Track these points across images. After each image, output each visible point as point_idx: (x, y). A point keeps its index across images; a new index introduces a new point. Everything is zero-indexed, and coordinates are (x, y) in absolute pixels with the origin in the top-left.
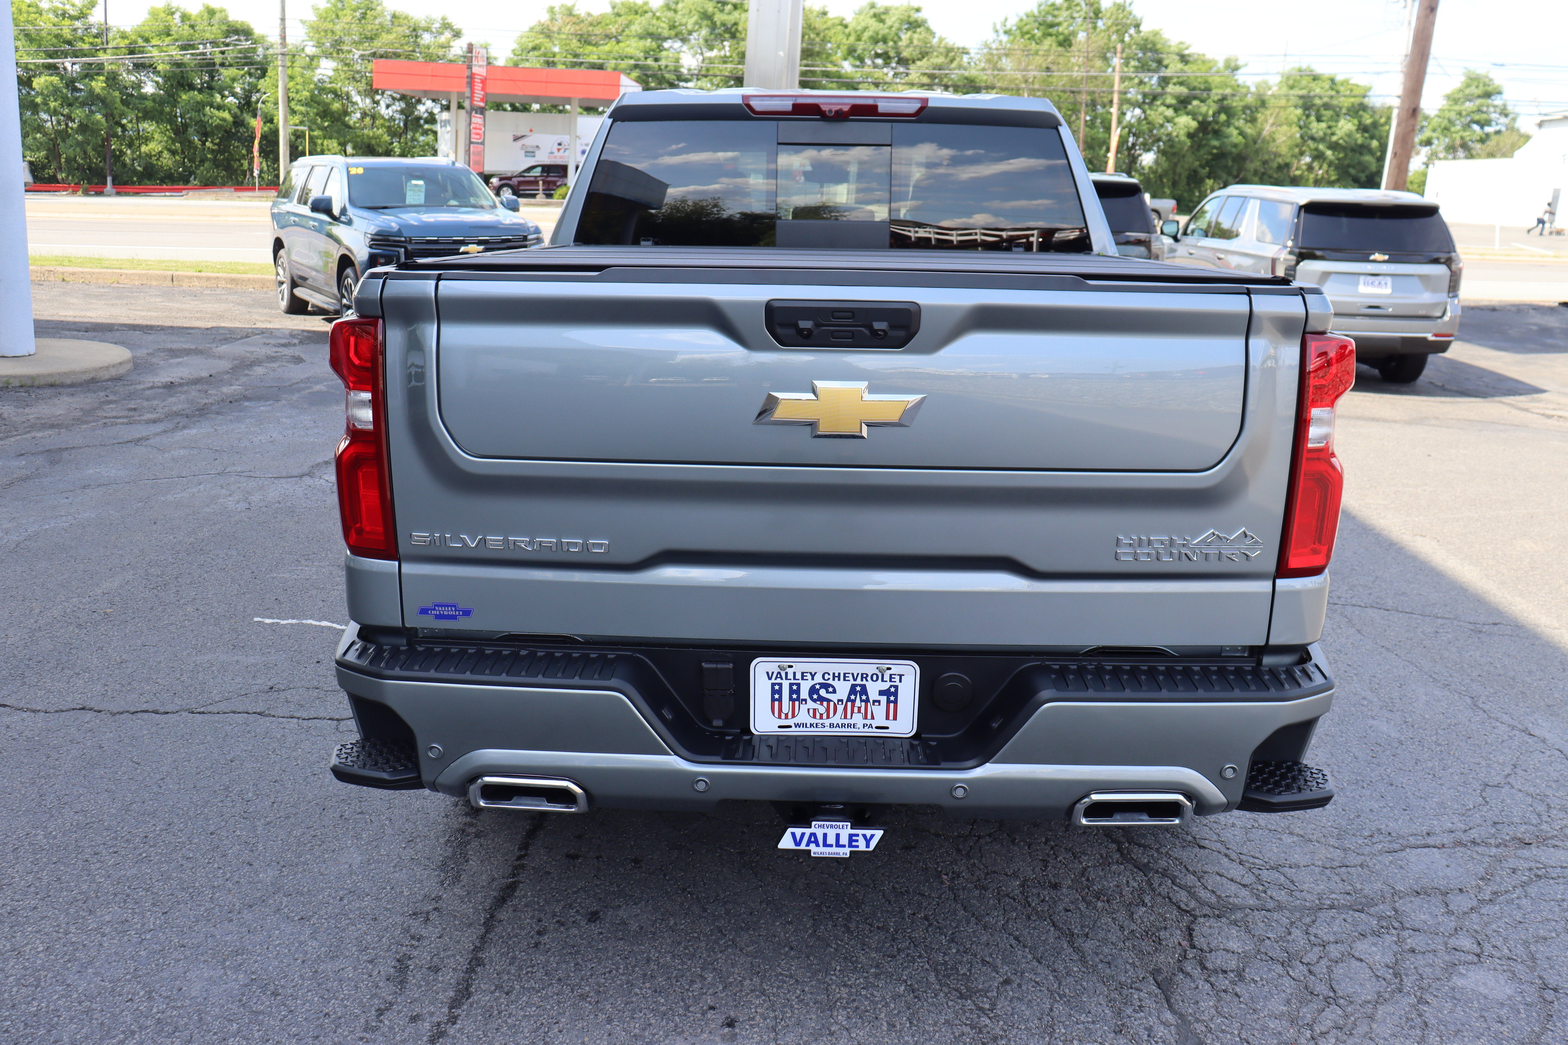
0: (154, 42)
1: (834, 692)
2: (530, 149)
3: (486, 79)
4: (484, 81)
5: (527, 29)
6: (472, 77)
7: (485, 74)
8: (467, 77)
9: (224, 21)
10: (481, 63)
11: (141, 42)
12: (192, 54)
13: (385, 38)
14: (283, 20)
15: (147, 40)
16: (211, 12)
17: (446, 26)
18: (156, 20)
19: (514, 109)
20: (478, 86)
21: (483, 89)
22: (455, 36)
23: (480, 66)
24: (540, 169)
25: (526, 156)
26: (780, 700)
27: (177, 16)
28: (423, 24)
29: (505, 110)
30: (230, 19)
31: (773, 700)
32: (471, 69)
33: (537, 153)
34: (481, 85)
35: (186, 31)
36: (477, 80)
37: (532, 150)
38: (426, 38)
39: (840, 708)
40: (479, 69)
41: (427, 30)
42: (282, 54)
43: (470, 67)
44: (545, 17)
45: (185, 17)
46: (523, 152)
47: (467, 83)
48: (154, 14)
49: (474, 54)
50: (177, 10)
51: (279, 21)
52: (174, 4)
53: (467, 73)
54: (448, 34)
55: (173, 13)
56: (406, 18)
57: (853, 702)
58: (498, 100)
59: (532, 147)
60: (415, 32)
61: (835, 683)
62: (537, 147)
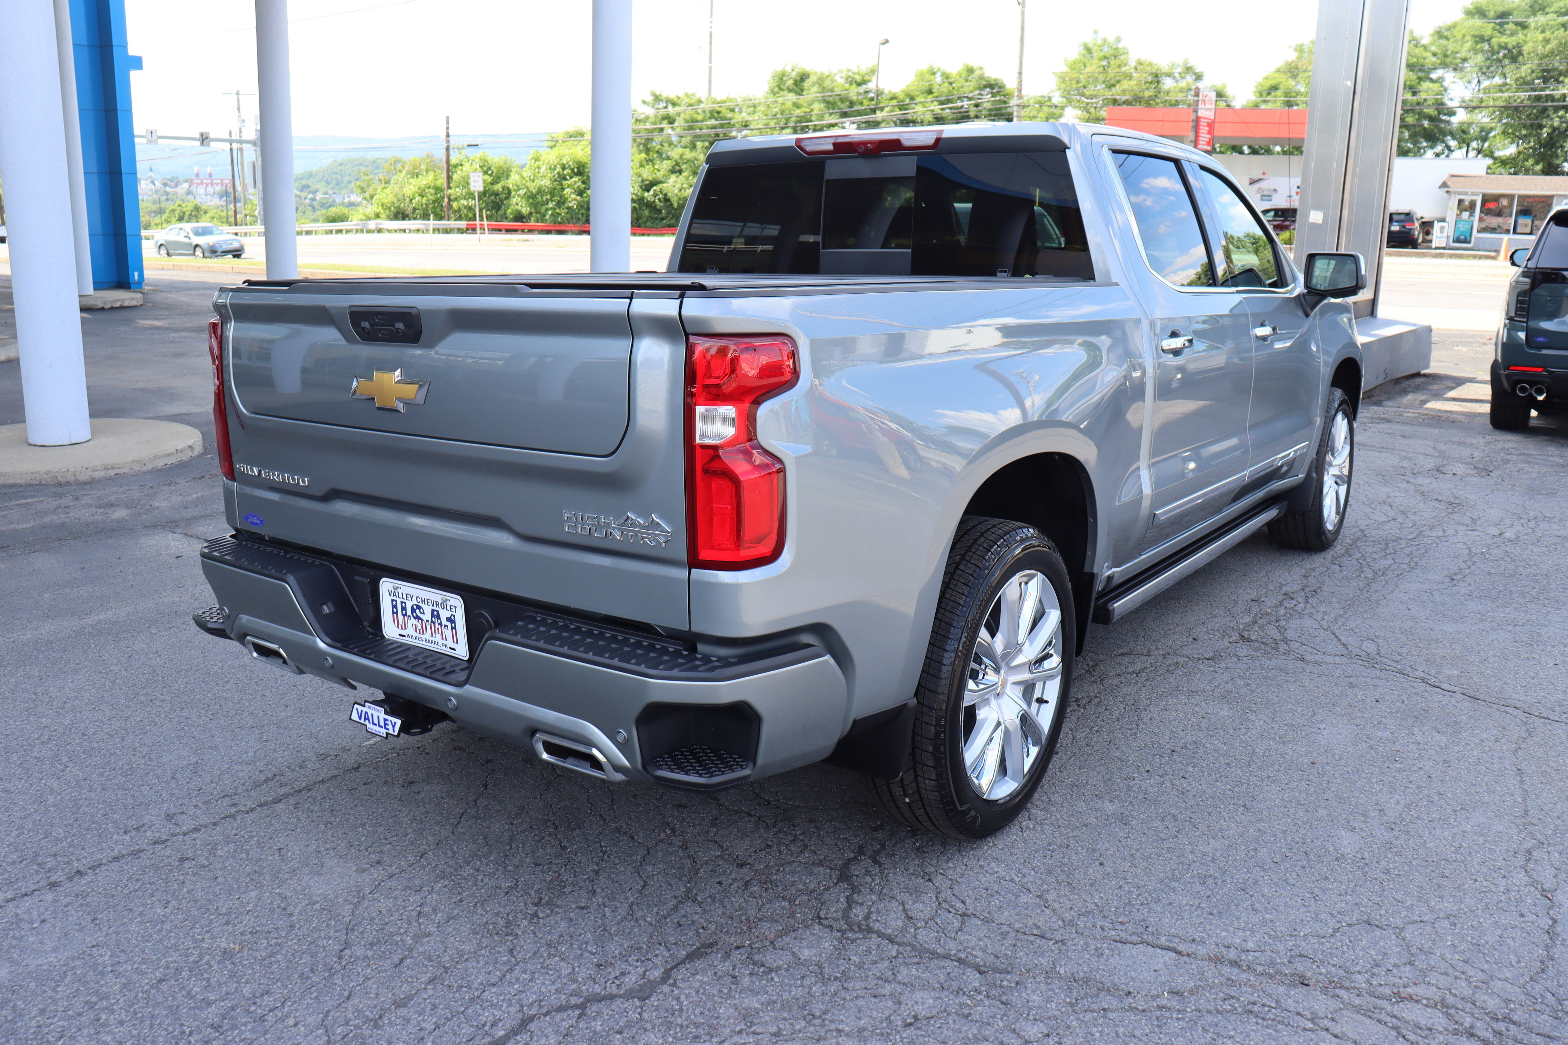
0: (919, 99)
1: (423, 613)
2: (1265, 193)
3: (1214, 122)
4: (1211, 125)
5: (1274, 69)
6: (1198, 120)
7: (1213, 118)
8: (1193, 121)
9: (981, 77)
10: (1208, 106)
11: (907, 101)
12: (950, 108)
13: (1126, 84)
14: (1020, 73)
15: (912, 98)
16: (970, 71)
17: (1189, 69)
18: (922, 80)
19: (1254, 152)
20: (1204, 130)
21: (1209, 132)
22: (1196, 79)
23: (1207, 109)
24: (1272, 213)
25: (1262, 200)
26: (397, 613)
27: (938, 75)
28: (1166, 69)
29: (1241, 152)
30: (986, 75)
31: (393, 613)
32: (1197, 112)
33: (1274, 196)
34: (1207, 128)
35: (945, 88)
36: (1203, 123)
37: (1268, 193)
38: (1167, 83)
39: (428, 627)
40: (1206, 112)
41: (1169, 75)
42: (1018, 106)
43: (1196, 111)
44: (1292, 56)
45: (946, 76)
46: (1259, 196)
47: (1192, 127)
48: (921, 76)
49: (1201, 97)
50: (938, 70)
51: (1017, 75)
52: (936, 66)
53: (1193, 117)
54: (1190, 79)
55: (934, 74)
56: (1150, 64)
57: (434, 623)
58: (1234, 143)
59: (1269, 190)
60: (1157, 78)
61: (422, 605)
62: (1275, 190)
